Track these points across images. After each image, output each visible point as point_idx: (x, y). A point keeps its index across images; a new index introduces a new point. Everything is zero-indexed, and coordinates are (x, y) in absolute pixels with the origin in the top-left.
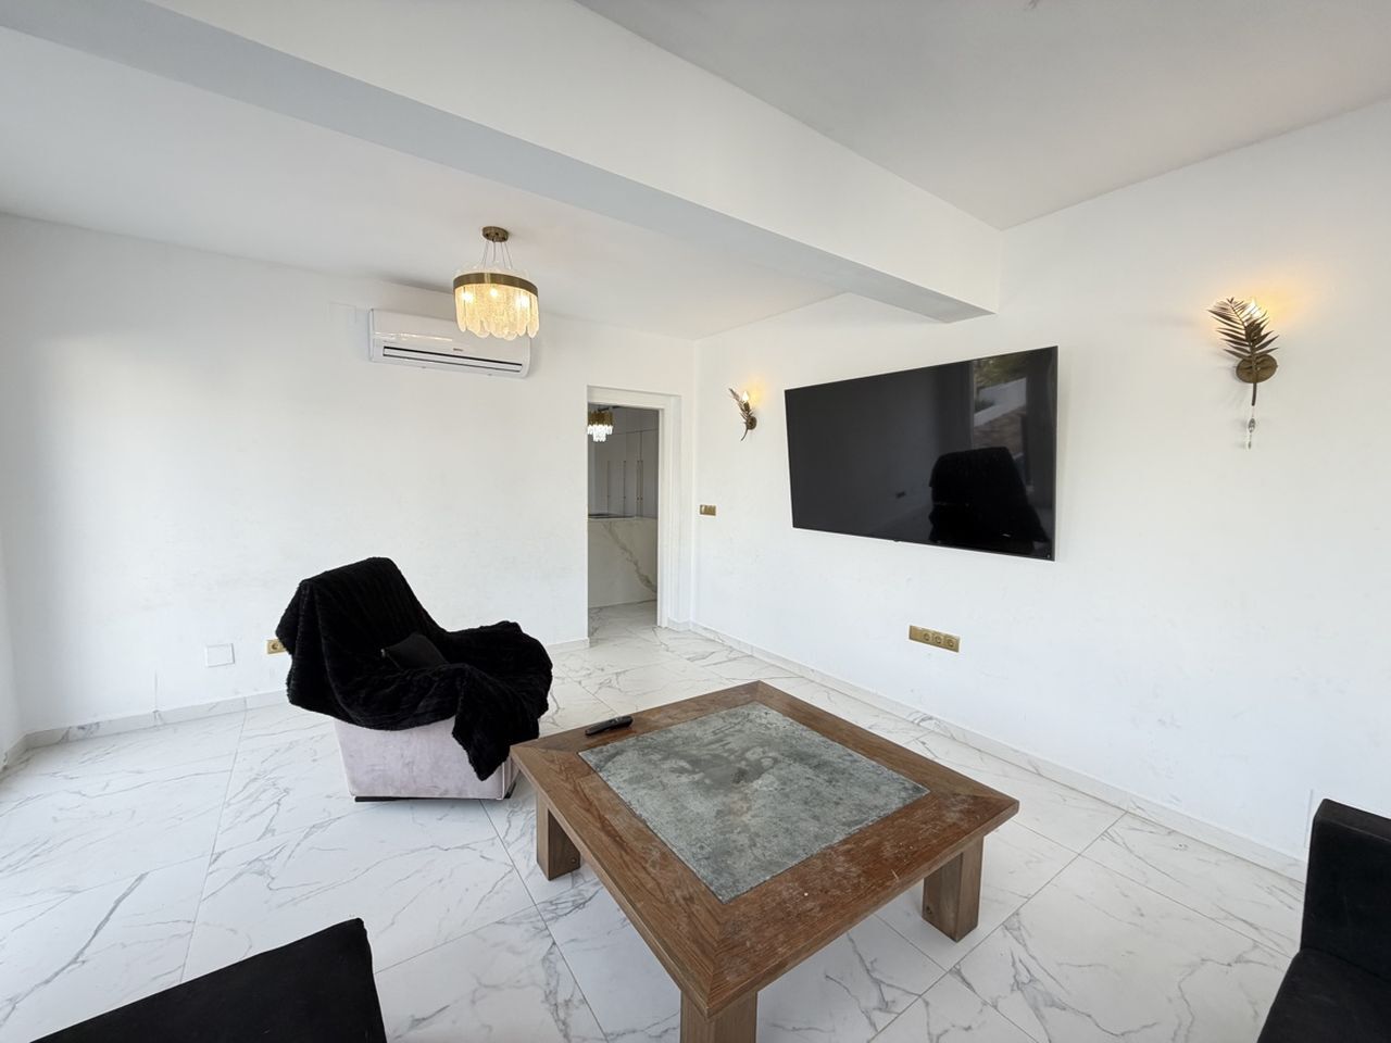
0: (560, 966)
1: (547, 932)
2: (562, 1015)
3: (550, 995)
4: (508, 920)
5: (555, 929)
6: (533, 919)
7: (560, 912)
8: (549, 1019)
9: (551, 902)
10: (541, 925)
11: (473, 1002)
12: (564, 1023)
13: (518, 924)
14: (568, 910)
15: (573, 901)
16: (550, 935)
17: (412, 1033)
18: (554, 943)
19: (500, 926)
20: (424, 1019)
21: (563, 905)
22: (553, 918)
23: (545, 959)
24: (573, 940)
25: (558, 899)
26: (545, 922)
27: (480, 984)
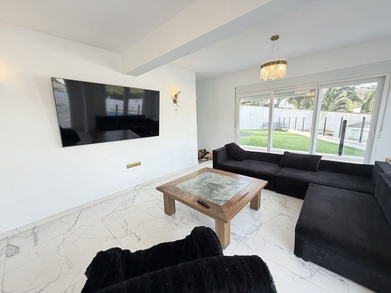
0: (250, 231)
1: (245, 237)
2: (259, 227)
3: (257, 230)
4: (248, 246)
5: (243, 236)
6: (243, 241)
7: (238, 237)
8: (261, 228)
9: (236, 240)
10: (244, 239)
11: (269, 241)
12: (260, 226)
13: (247, 243)
14: (236, 235)
15: (233, 235)
16: (245, 236)
17: (284, 248)
18: (246, 234)
19: (250, 247)
20: (280, 248)
21: (236, 237)
22: (241, 237)
23: (251, 234)
24: (243, 231)
25: (234, 239)
26: (242, 239)
27: (265, 243)
